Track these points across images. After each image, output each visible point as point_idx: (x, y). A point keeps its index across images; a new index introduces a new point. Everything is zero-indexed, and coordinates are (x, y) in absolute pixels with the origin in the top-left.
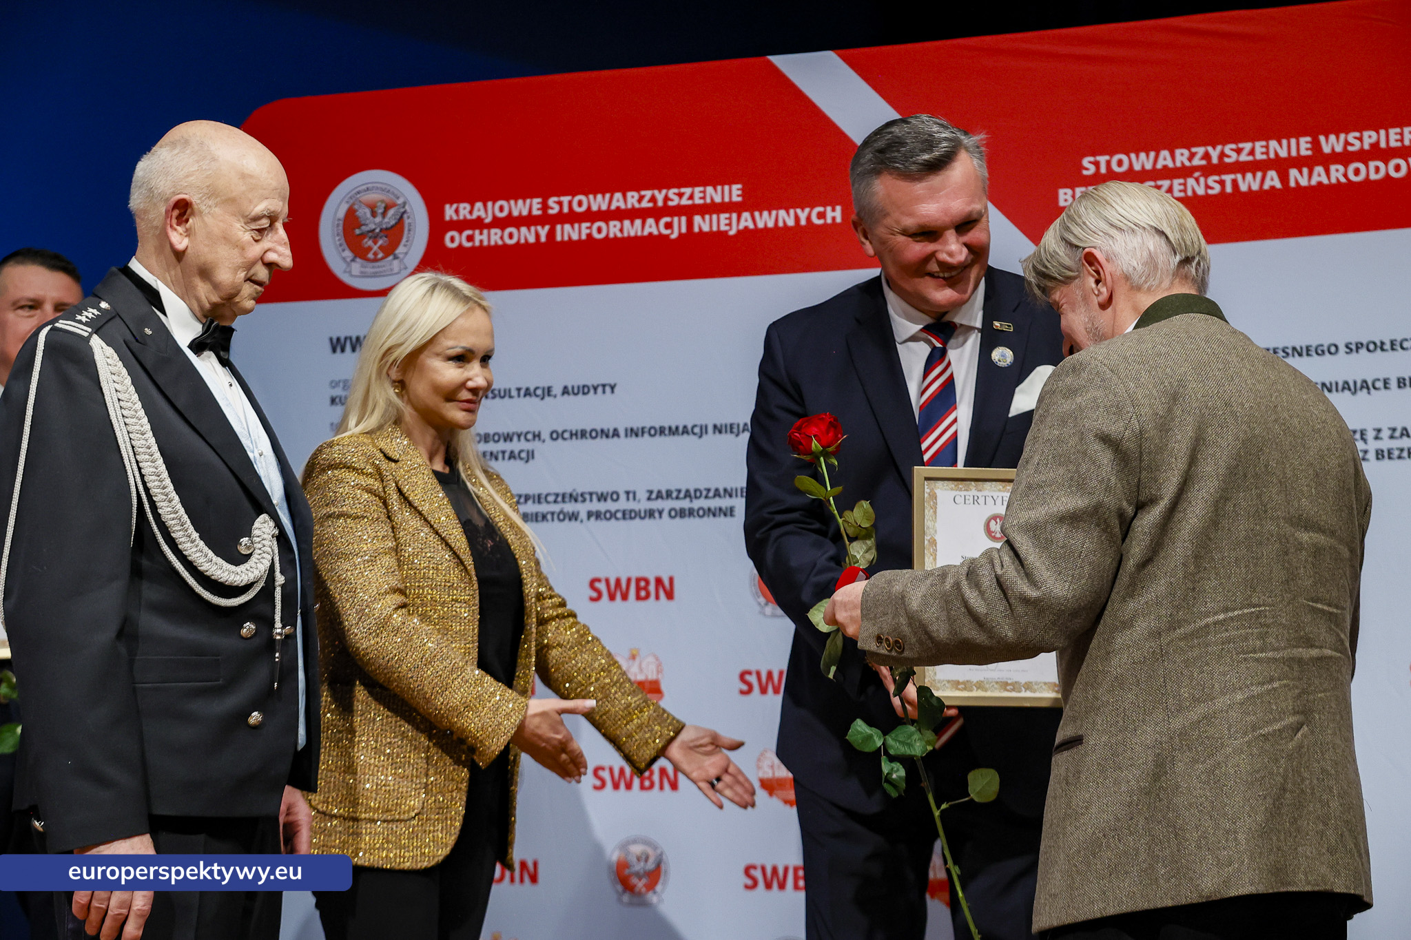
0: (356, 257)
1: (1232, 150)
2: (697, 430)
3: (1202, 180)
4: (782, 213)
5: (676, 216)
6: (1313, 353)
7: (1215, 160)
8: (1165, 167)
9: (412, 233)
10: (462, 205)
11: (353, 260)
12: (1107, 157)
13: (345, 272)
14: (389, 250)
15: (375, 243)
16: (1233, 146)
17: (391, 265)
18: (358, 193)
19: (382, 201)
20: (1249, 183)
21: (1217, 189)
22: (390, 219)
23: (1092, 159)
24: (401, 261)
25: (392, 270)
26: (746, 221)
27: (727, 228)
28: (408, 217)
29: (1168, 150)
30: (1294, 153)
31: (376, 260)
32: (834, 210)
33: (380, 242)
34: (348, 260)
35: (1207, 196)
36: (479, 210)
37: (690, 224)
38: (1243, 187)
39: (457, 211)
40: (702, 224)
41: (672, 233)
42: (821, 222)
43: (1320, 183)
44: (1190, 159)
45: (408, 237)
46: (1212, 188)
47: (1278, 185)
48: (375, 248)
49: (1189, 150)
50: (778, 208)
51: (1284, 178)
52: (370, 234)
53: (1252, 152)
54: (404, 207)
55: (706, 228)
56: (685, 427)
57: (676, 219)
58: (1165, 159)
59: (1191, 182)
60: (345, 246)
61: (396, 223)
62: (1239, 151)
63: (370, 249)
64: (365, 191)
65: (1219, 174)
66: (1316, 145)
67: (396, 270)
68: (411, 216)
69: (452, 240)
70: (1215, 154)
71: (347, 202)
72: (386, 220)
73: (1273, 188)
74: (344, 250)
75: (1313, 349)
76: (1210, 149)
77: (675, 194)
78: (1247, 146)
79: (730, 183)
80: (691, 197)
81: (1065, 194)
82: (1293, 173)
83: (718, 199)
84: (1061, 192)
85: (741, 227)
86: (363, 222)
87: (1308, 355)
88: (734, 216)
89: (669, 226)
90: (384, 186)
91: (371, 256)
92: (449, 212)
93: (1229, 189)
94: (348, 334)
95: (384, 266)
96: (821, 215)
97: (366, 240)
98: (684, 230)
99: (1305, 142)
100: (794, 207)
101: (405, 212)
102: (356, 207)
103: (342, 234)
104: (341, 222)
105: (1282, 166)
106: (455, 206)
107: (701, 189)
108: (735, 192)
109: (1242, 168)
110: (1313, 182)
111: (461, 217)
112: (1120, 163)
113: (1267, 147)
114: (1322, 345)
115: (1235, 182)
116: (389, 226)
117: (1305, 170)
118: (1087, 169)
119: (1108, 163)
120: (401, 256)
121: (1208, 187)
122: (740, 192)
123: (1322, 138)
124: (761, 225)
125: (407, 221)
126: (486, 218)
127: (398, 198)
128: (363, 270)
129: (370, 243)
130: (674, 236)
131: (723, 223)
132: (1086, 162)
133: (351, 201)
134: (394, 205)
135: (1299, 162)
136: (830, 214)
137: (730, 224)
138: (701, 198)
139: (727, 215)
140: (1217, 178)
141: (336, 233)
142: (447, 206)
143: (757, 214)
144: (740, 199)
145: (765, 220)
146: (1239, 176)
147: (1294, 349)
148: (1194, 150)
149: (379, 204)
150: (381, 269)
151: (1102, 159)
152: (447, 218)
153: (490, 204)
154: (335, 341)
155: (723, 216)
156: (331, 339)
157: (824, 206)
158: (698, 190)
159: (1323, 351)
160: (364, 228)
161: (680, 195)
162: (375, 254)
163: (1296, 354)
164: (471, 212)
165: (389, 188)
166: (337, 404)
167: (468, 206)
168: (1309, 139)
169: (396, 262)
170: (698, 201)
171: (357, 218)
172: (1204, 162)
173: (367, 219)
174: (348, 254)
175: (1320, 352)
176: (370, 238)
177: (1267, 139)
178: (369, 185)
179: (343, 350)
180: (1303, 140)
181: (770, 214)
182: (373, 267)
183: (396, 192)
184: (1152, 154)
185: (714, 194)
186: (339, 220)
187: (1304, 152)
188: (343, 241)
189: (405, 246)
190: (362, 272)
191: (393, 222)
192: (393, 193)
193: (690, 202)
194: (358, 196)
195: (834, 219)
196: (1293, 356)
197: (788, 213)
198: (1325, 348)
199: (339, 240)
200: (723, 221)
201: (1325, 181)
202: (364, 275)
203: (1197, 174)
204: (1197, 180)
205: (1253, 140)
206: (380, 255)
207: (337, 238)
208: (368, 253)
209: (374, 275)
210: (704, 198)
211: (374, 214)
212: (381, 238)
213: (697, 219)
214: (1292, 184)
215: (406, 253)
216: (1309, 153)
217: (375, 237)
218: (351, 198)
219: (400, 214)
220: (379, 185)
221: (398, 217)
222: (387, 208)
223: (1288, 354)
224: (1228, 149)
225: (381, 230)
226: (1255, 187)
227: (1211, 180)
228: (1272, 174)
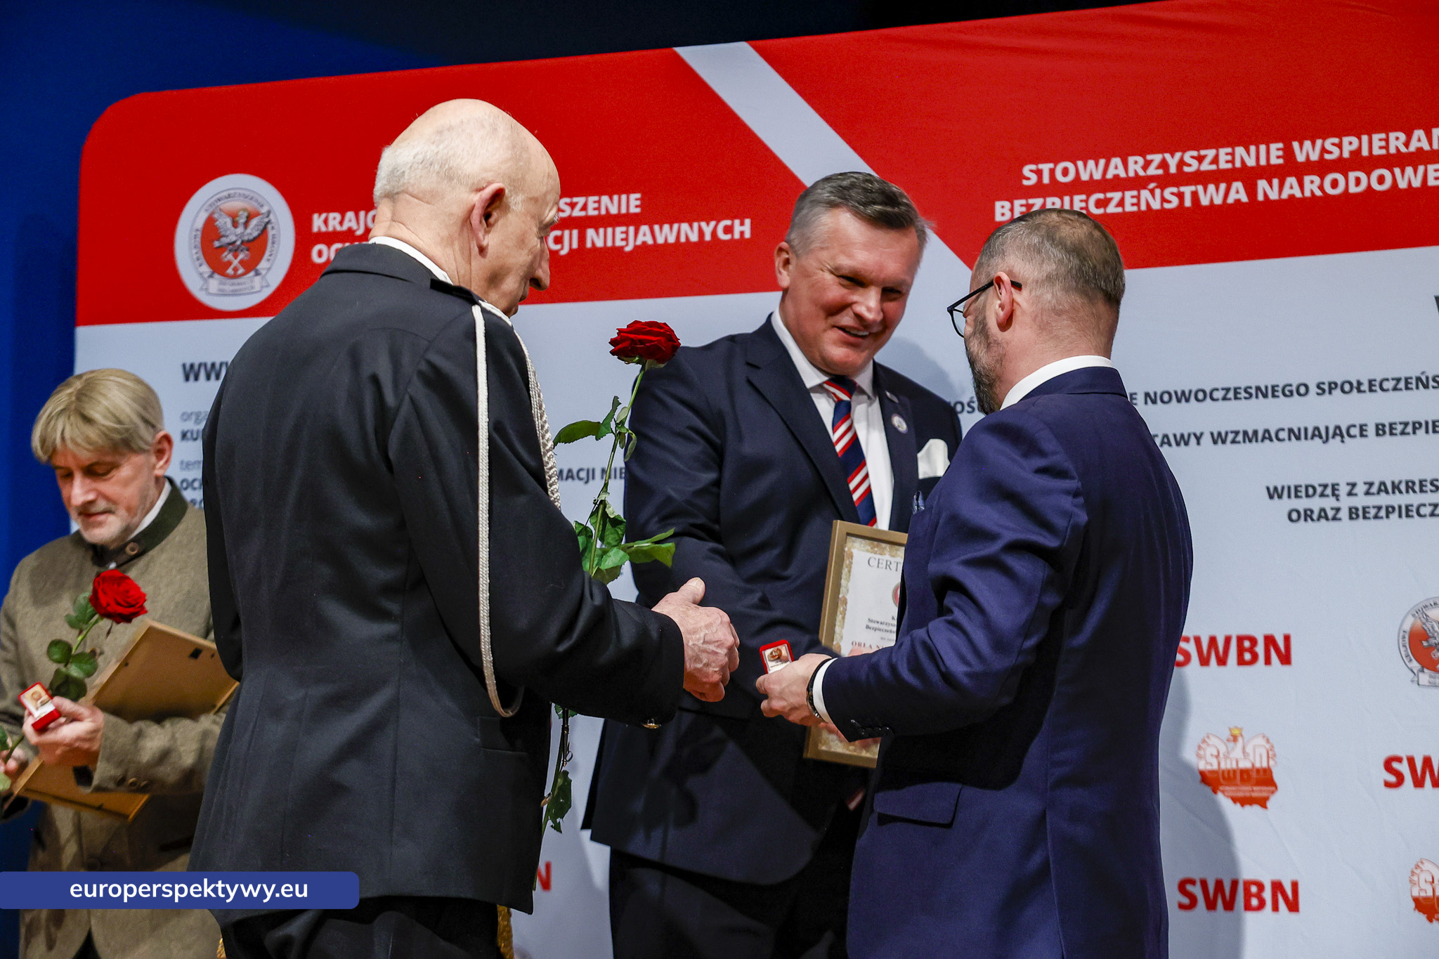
0: (213, 273)
1: (1193, 157)
2: (583, 474)
3: (1158, 192)
4: (685, 226)
5: (567, 229)
6: (1280, 394)
7: (1173, 170)
8: (1116, 177)
9: (275, 245)
10: (332, 215)
11: (211, 276)
12: (1051, 165)
13: (201, 289)
14: (250, 266)
15: (236, 257)
16: (1195, 153)
17: (252, 281)
18: (219, 200)
19: (245, 210)
20: (1211, 195)
21: (1175, 202)
22: (253, 231)
23: (1033, 167)
24: (264, 277)
25: (252, 288)
26: (645, 235)
27: (623, 243)
28: (273, 228)
29: (1120, 157)
30: (1263, 162)
31: (235, 276)
32: (742, 224)
33: (241, 256)
34: (206, 275)
35: (1163, 211)
36: (350, 221)
37: (582, 238)
38: (1205, 201)
39: (326, 222)
40: (595, 238)
41: (562, 248)
42: (728, 237)
43: (1292, 197)
44: (1145, 168)
45: (272, 251)
46: (1169, 202)
47: (1244, 199)
48: (236, 262)
49: (1144, 158)
50: (680, 221)
51: (1251, 190)
52: (231, 246)
53: (1215, 160)
54: (268, 216)
55: (600, 244)
56: (570, 471)
57: (567, 233)
58: (1116, 168)
59: (1145, 194)
60: (202, 260)
61: (259, 235)
62: (1200, 159)
63: (229, 263)
64: (226, 198)
65: (1177, 185)
66: (1288, 154)
67: (257, 288)
68: (276, 227)
69: (320, 254)
70: (1173, 163)
71: (206, 210)
72: (249, 231)
73: (1238, 201)
74: (201, 265)
75: (1280, 389)
76: (1167, 156)
77: (566, 203)
78: (1210, 153)
79: (628, 192)
80: (584, 208)
81: (1003, 207)
82: (1262, 184)
83: (614, 211)
84: (998, 204)
85: (639, 242)
86: (223, 233)
87: (1274, 396)
88: (632, 229)
89: (558, 240)
90: (247, 193)
91: (230, 271)
92: (318, 223)
93: (1188, 203)
94: (203, 361)
95: (244, 283)
96: (728, 230)
97: (226, 253)
98: (575, 245)
99: (1276, 149)
100: (699, 220)
101: (268, 222)
102: (216, 216)
103: (199, 246)
104: (199, 234)
105: (1249, 176)
106: (324, 215)
107: (596, 198)
108: (632, 203)
109: (1202, 178)
110: (1285, 196)
111: (331, 229)
112: (1065, 172)
113: (1233, 154)
114: (1291, 385)
115: (1195, 195)
116: (251, 237)
117: (1276, 182)
118: (1028, 179)
119: (1052, 172)
120: (263, 272)
121: (1164, 200)
122: (638, 203)
123: (1296, 145)
124: (660, 240)
125: (271, 233)
126: (358, 229)
127: (262, 206)
128: (222, 287)
129: (230, 257)
130: (564, 252)
131: (619, 237)
132: (1027, 170)
133: (211, 210)
134: (257, 214)
135: (1269, 172)
136: (737, 228)
137: (626, 239)
138: (595, 209)
139: (624, 229)
140: (1174, 190)
141: (193, 245)
142: (316, 216)
143: (656, 227)
144: (638, 210)
145: (666, 234)
146: (1200, 188)
147: (1258, 389)
148: (1149, 157)
149: (241, 213)
150: (241, 287)
151: (1046, 167)
152: (315, 229)
153: (362, 214)
154: (188, 367)
155: (619, 230)
156: (184, 366)
157: (732, 218)
158: (592, 199)
159: (1291, 392)
160: (225, 240)
161: (573, 205)
162: (235, 269)
163: (1260, 395)
164: (341, 223)
165: (252, 194)
166: (188, 439)
167: (338, 216)
168: (1280, 145)
169: (257, 279)
170: (591, 212)
171: (216, 229)
172: (1160, 172)
173: (228, 229)
174: (206, 269)
175: (1287, 393)
176: (230, 251)
177: (1233, 145)
178: (232, 192)
179: (196, 378)
180: (1273, 147)
181: (671, 228)
182: (233, 284)
183: (260, 200)
184: (1102, 162)
185: (610, 204)
186: (197, 230)
187: (1274, 161)
188: (200, 255)
189: (268, 260)
190: (220, 290)
191: (256, 234)
192: (257, 201)
193: (583, 214)
194: (219, 203)
195: (742, 233)
196: (1257, 397)
197: (691, 226)
198: (1294, 388)
199: (196, 253)
200: (619, 236)
201: (1298, 194)
202: (222, 294)
203: (1152, 185)
204: (1152, 192)
205: (1217, 146)
206: (241, 271)
207: (194, 251)
208: (227, 269)
209: (234, 293)
210: (598, 209)
211: (235, 225)
212: (242, 251)
213: (590, 233)
214: (1261, 197)
215: (269, 269)
216: (1281, 161)
217: (236, 250)
218: (211, 205)
219: (263, 224)
220: (242, 192)
221: (261, 228)
222: (249, 218)
223: (1251, 395)
224: (1188, 157)
225: (243, 242)
226: (1218, 201)
227: (1168, 192)
228: (1238, 185)
